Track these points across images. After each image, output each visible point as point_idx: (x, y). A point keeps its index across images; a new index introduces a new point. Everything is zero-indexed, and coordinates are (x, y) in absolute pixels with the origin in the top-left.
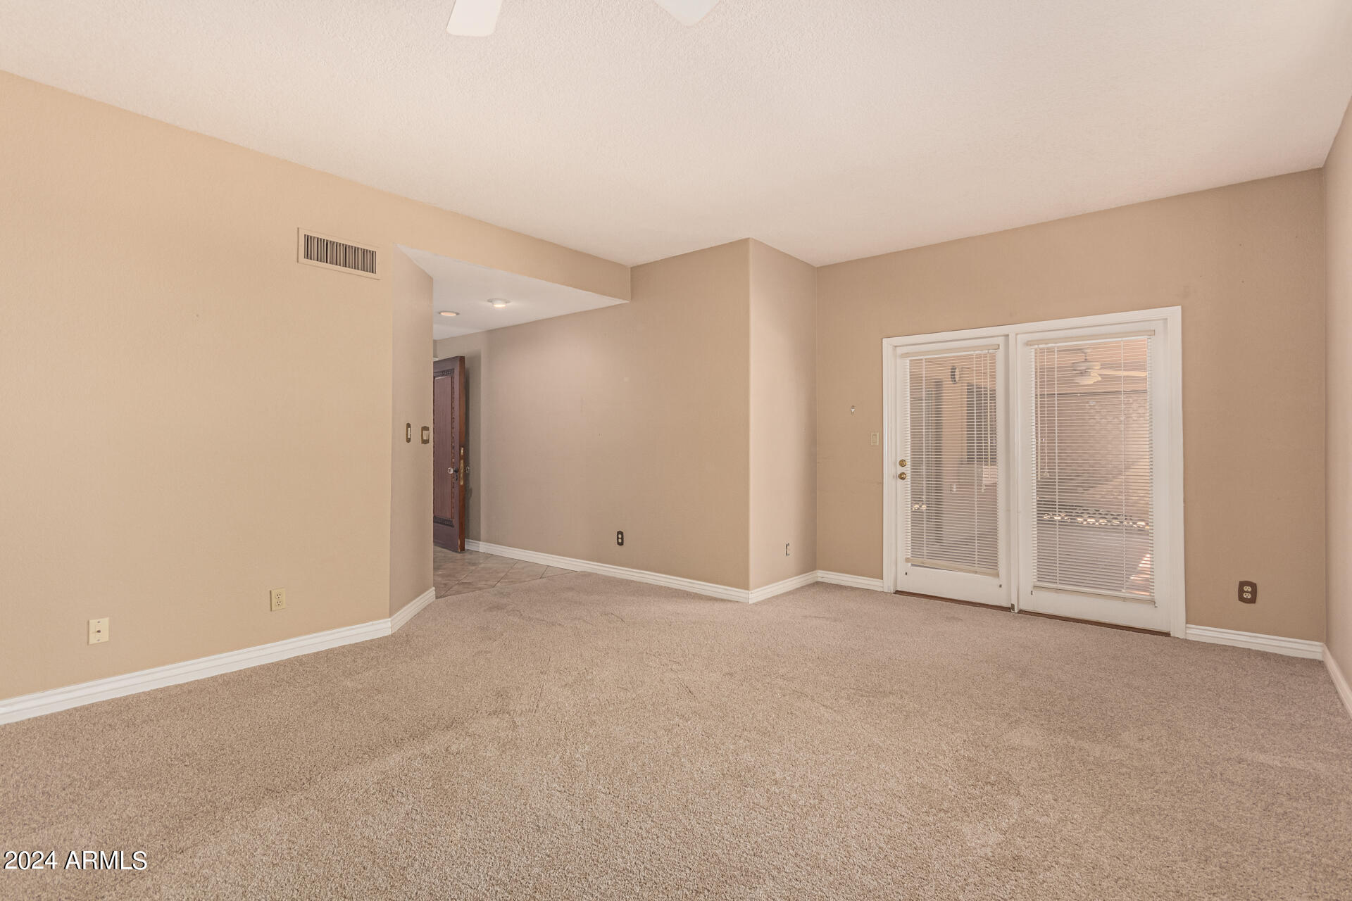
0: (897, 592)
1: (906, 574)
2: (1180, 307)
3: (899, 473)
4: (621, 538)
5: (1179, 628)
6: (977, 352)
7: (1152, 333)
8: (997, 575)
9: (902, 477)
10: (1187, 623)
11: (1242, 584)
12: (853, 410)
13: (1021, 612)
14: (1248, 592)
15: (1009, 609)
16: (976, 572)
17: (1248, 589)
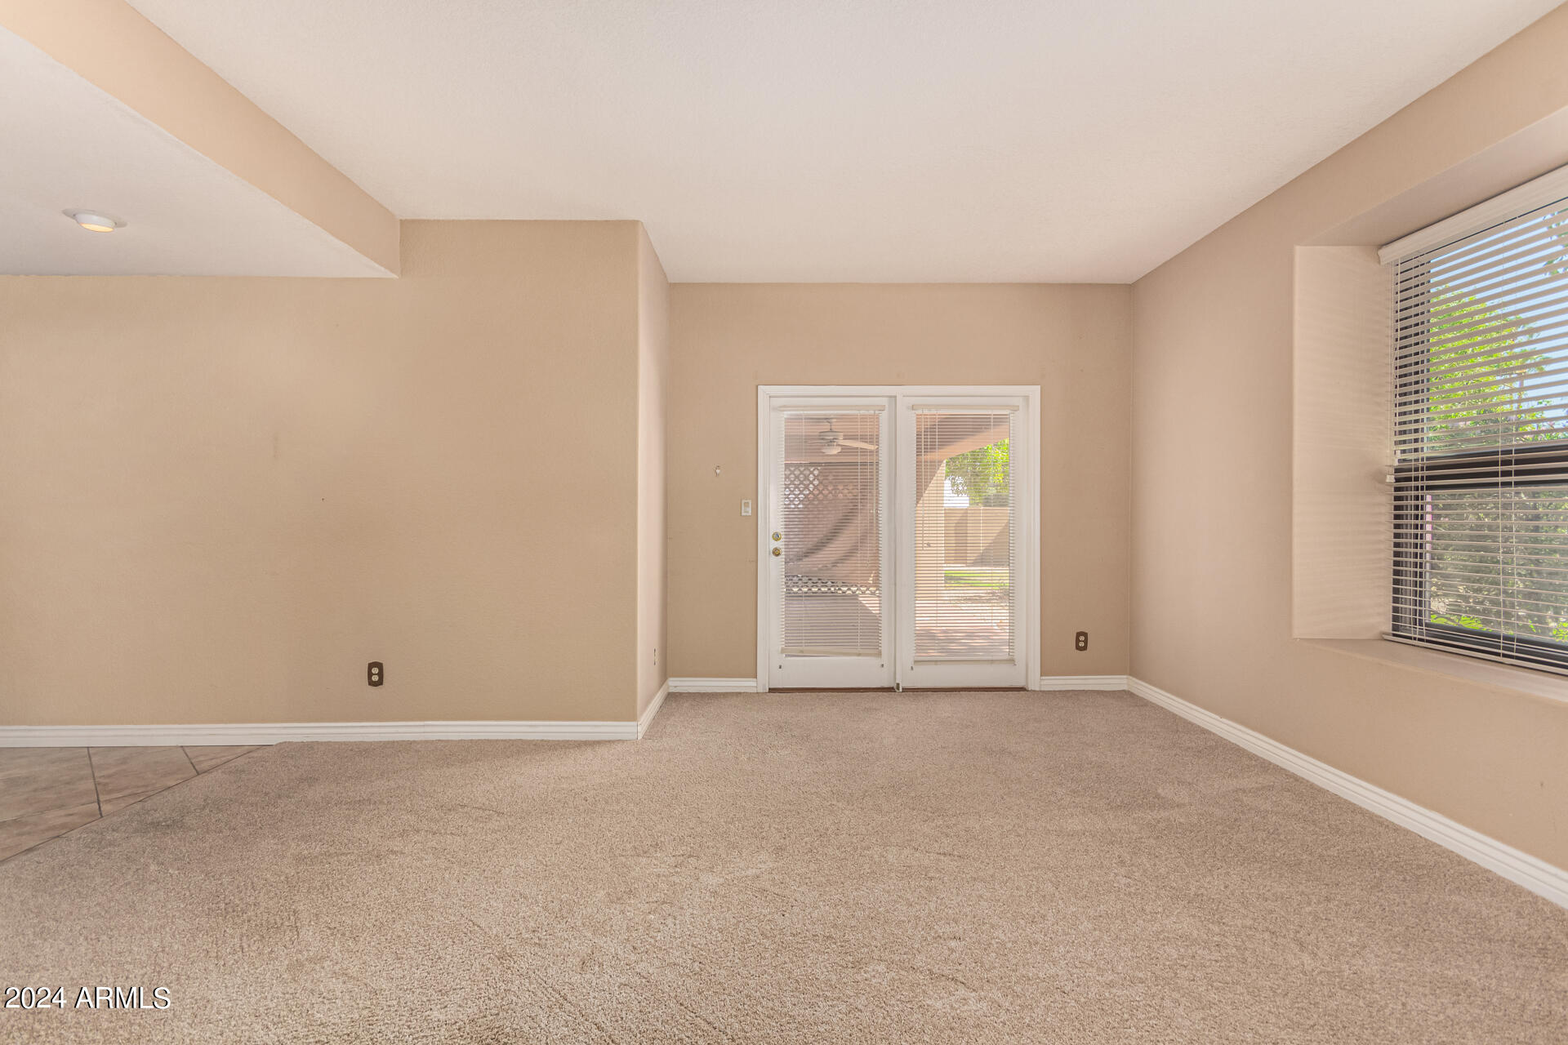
0: (772, 690)
1: (780, 667)
2: (1039, 387)
3: (772, 549)
4: (376, 674)
5: (1036, 682)
6: (861, 412)
7: (1015, 409)
8: (879, 654)
9: (776, 553)
10: (1041, 675)
11: (1079, 634)
12: (718, 471)
13: (905, 690)
14: (1082, 641)
15: (890, 690)
16: (859, 655)
17: (1082, 638)
